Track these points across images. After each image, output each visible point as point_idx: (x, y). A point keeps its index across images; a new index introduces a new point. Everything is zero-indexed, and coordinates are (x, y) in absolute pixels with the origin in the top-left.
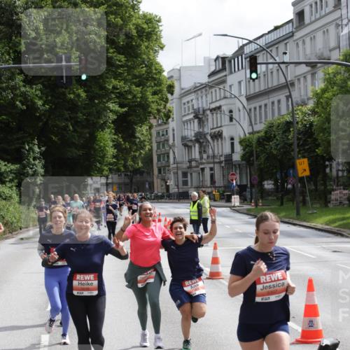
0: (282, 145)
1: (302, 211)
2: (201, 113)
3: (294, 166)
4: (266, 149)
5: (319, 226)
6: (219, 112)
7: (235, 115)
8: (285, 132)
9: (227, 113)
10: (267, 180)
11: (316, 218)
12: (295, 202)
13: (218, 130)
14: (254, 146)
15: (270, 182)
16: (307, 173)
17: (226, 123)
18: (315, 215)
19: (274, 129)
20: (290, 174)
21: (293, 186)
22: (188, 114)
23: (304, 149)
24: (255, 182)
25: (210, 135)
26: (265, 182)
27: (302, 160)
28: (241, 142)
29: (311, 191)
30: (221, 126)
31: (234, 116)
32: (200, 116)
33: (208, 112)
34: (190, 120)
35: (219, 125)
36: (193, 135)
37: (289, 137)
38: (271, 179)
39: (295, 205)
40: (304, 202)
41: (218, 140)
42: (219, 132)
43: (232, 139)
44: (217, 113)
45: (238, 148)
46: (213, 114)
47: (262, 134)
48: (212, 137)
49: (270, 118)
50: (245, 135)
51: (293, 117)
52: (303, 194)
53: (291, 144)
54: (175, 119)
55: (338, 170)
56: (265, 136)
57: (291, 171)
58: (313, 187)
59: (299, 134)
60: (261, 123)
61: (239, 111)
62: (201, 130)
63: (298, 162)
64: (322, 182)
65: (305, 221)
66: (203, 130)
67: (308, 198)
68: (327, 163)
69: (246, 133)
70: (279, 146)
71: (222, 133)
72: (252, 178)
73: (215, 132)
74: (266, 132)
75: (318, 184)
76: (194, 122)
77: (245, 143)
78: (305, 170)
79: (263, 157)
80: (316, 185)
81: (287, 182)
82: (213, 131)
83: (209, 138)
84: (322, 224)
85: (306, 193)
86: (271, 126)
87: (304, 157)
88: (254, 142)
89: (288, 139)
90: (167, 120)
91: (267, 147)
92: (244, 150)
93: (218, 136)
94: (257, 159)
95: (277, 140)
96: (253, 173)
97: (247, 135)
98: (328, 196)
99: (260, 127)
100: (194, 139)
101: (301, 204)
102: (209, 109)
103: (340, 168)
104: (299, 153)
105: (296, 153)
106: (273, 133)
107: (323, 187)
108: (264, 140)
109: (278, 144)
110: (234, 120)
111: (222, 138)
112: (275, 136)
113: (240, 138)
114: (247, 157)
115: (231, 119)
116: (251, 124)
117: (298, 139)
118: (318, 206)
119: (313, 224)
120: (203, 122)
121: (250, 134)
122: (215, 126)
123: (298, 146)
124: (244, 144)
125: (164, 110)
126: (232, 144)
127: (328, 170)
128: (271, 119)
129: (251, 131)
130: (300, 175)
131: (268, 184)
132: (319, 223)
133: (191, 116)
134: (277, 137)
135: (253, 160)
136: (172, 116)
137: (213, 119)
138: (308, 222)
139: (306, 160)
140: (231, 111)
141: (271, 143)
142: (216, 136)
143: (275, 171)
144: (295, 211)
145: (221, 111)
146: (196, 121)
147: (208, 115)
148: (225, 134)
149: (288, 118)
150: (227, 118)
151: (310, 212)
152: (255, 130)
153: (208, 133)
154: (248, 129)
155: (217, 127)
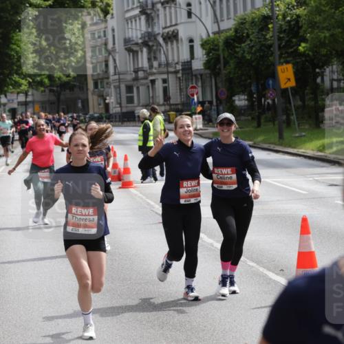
0: (258, 47)
1: (286, 134)
2: (150, 7)
3: (274, 75)
4: (237, 53)
5: (310, 153)
6: (173, 5)
7: (195, 9)
8: (261, 30)
9: (184, 6)
10: (238, 93)
11: (305, 142)
12: (276, 122)
13: (172, 29)
14: (221, 48)
15: (243, 97)
16: (292, 83)
17: (183, 21)
18: (303, 138)
19: (247, 26)
20: (269, 85)
21: (274, 101)
22: (133, 9)
23: (286, 53)
24: (223, 97)
25: (162, 36)
26: (236, 98)
27: (285, 66)
28: (203, 46)
29: (297, 108)
30: (176, 25)
31: (193, 11)
32: (149, 12)
33: (159, 6)
34: (135, 17)
35: (174, 23)
36: (139, 36)
37: (268, 37)
38: (243, 92)
39: (277, 126)
40: (288, 123)
41: (172, 42)
42: (173, 31)
43: (191, 41)
44: (170, 7)
45: (199, 53)
46: (165, 8)
47: (232, 33)
48: (164, 39)
49: (240, 12)
50: (209, 35)
51: (272, 9)
52: (287, 112)
53: (271, 46)
54: (115, 15)
55: (332, 80)
56: (236, 36)
57: (271, 82)
58: (300, 103)
59: (280, 32)
60: (228, 19)
61: (200, 3)
62: (150, 30)
63: (279, 68)
64: (311, 96)
65: (290, 146)
66: (153, 28)
67: (293, 117)
68: (317, 70)
69: (210, 32)
70: (254, 49)
71: (178, 33)
72: (219, 91)
73: (168, 33)
74: (236, 31)
75: (307, 98)
76: (140, 19)
77: (208, 45)
78: (289, 79)
79: (232, 64)
80: (303, 100)
81: (264, 96)
82: (166, 30)
83: (161, 40)
84: (313, 150)
85: (291, 110)
86: (242, 22)
87: (287, 62)
88: (221, 44)
89: (266, 39)
90: (105, 16)
91: (237, 50)
92: (208, 54)
93: (172, 37)
94: (225, 67)
95: (251, 40)
96: (220, 85)
97: (211, 35)
98: (320, 114)
99: (228, 24)
100: (140, 41)
101: (284, 125)
102: (160, 2)
103: (335, 77)
104: (280, 57)
105: (277, 58)
106: (246, 31)
107: (313, 103)
108: (234, 40)
109: (253, 46)
110: (193, 15)
111: (177, 40)
112: (248, 36)
113: (202, 39)
114: (212, 64)
115: (190, 14)
116: (216, 21)
117: (280, 39)
118: (307, 127)
119: (301, 151)
120: (153, 20)
121: (214, 33)
122: (168, 25)
123: (280, 48)
124: (207, 47)
125: (100, 4)
126: (192, 48)
127: (319, 80)
128: (242, 13)
129: (216, 29)
130: (283, 86)
131: (239, 100)
132: (310, 148)
133: (137, 12)
134: (251, 37)
135: (220, 69)
136: (111, 11)
137: (165, 15)
138: (294, 148)
139: (290, 66)
140: (189, 5)
141: (243, 45)
142: (169, 38)
143: (249, 81)
144: (277, 134)
145: (176, 4)
146: (143, 18)
147: (158, 10)
148: (181, 35)
149: (266, 11)
150: (184, 13)
151: (297, 135)
152: (222, 28)
153: (159, 34)
154: (212, 28)
155: (171, 26)
